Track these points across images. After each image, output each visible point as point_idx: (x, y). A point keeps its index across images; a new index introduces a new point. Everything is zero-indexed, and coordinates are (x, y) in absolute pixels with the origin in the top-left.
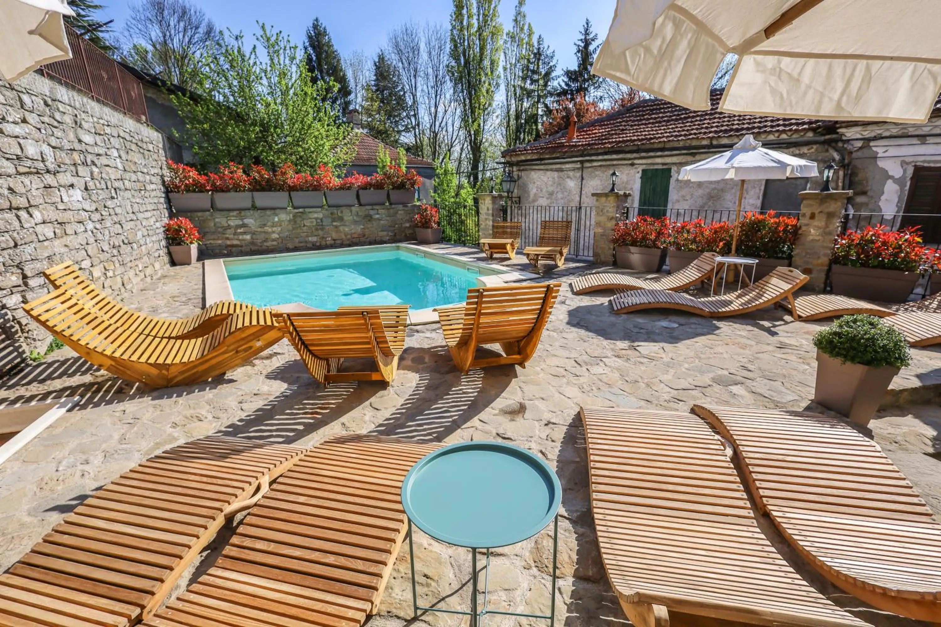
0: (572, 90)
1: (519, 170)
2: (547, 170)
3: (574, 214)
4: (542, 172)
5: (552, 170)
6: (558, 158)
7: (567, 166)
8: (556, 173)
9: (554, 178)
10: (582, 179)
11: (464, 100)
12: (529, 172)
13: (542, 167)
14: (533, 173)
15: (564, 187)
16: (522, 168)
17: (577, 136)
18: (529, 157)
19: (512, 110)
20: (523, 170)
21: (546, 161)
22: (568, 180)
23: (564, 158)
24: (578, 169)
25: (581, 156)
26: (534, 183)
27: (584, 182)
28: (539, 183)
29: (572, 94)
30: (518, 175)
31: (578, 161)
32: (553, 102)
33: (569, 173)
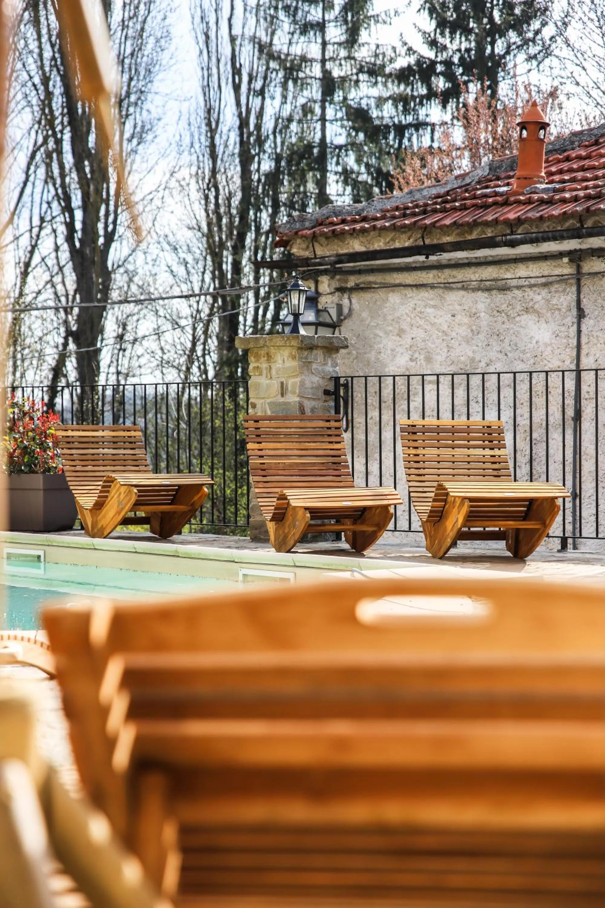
0: (448, 63)
1: (341, 290)
2: (448, 286)
3: (556, 436)
4: (424, 294)
5: (465, 287)
6: (491, 243)
7: (522, 271)
8: (481, 296)
9: (474, 315)
10: (581, 314)
11: (46, 80)
12: (381, 294)
13: (428, 277)
14: (394, 298)
15: (515, 347)
16: (352, 281)
17: (550, 174)
18: (379, 245)
19: (223, 128)
20: (357, 288)
21: (446, 257)
22: (527, 320)
23: (512, 244)
24: (562, 279)
25: (576, 234)
26: (401, 333)
27: (587, 324)
28: (420, 334)
29: (449, 75)
30: (340, 307)
31: (561, 255)
32: (380, 101)
33: (530, 293)
